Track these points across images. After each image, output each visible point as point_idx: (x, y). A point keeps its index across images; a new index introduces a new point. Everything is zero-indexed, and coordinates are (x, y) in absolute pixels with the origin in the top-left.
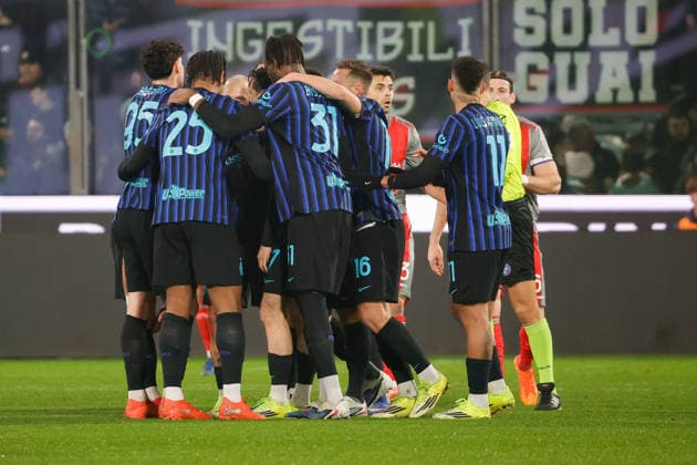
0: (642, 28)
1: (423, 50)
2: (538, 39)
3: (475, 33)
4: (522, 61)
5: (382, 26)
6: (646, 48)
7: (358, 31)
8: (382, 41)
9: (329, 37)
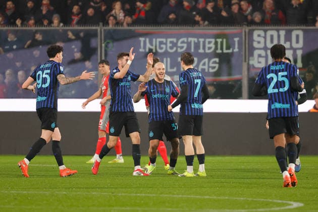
0: (297, 42)
1: (222, 49)
2: (262, 45)
3: (240, 43)
4: (256, 53)
5: (207, 40)
6: (299, 49)
7: (199, 42)
8: (207, 45)
9: (189, 44)
